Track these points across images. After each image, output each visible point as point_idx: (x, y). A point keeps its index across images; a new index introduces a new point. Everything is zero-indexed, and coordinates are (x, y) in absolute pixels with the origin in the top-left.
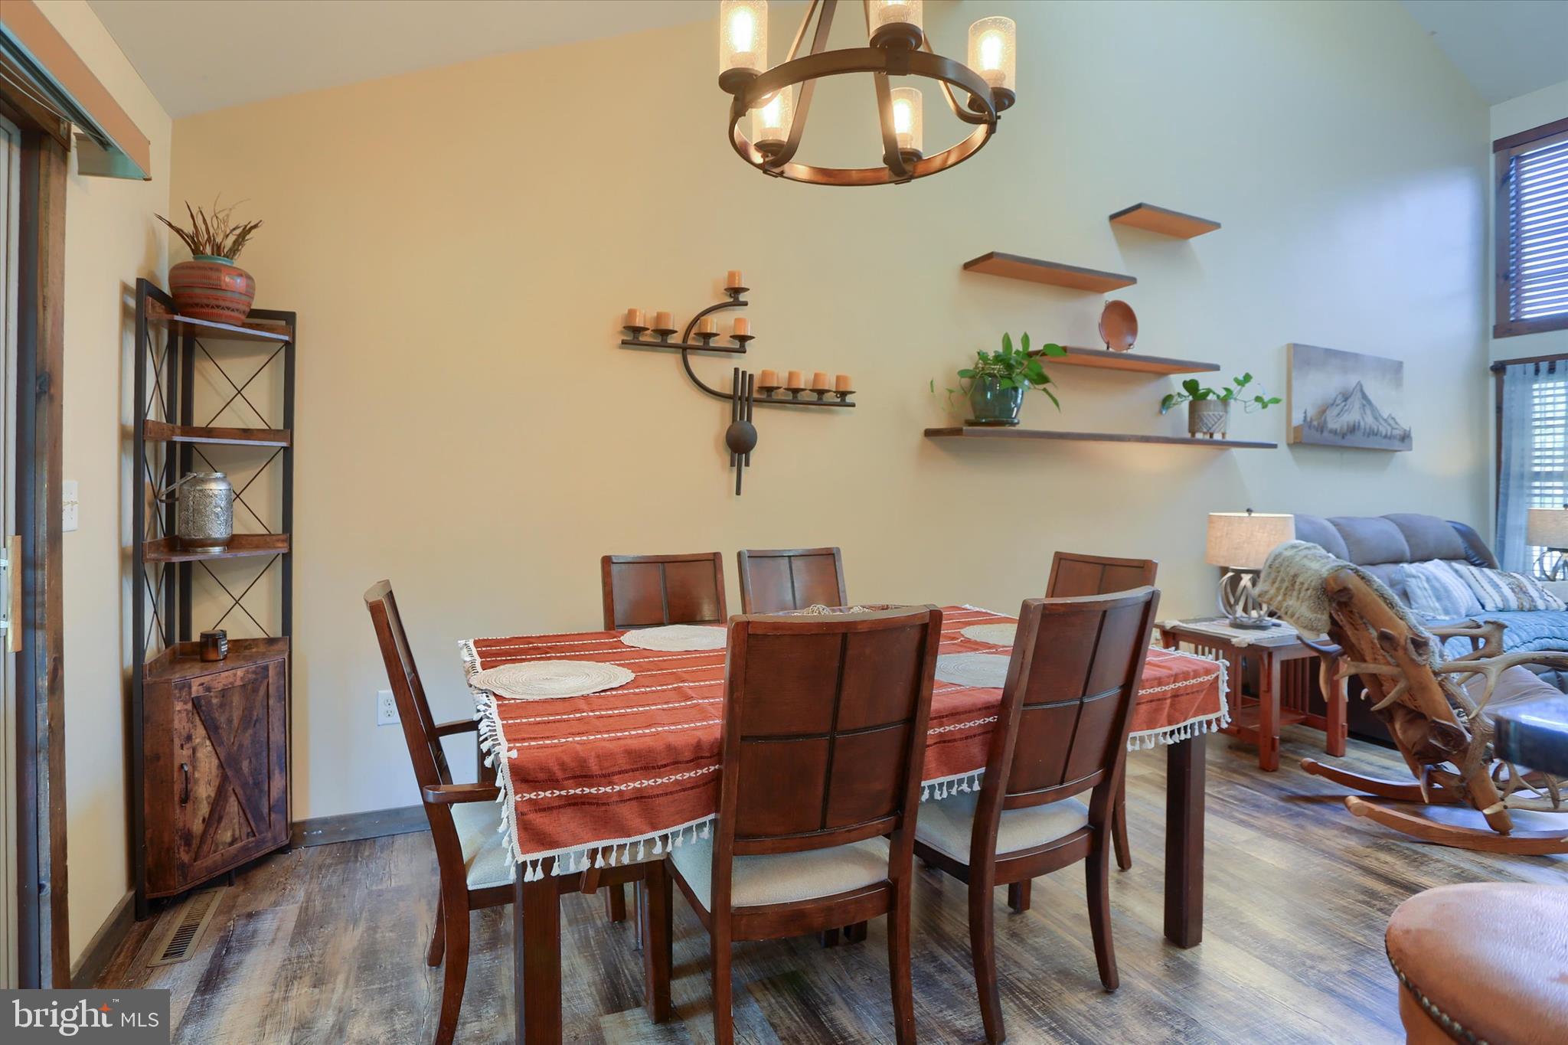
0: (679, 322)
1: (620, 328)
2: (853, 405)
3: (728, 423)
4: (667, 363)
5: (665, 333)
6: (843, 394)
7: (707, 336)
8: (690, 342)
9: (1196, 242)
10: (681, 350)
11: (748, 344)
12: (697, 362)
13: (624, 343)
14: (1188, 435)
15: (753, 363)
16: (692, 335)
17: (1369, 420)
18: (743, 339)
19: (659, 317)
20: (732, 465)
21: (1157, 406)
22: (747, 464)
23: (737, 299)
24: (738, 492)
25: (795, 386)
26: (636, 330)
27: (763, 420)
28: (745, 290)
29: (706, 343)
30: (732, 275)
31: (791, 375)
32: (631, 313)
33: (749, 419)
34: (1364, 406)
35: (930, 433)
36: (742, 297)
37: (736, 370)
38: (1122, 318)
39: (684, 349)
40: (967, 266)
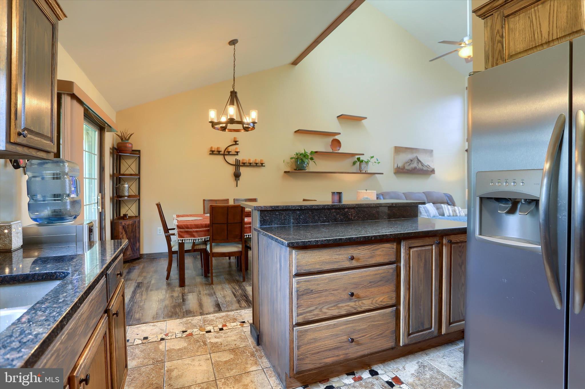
0: (222, 149)
1: (209, 150)
2: (265, 166)
3: (234, 170)
4: (221, 158)
5: (219, 152)
6: (262, 164)
7: (229, 152)
8: (226, 153)
11: (238, 153)
12: (227, 157)
13: (210, 154)
14: (359, 172)
15: (240, 157)
16: (226, 152)
17: (420, 166)
18: (237, 152)
19: (218, 148)
20: (235, 180)
21: (352, 164)
22: (239, 180)
23: (236, 143)
24: (237, 186)
25: (250, 162)
26: (213, 151)
27: (242, 170)
28: (238, 141)
30: (235, 138)
31: (249, 160)
32: (212, 148)
33: (239, 170)
34: (418, 162)
35: (285, 172)
36: (237, 143)
37: (236, 159)
38: (337, 143)
39: (224, 155)
40: (296, 132)
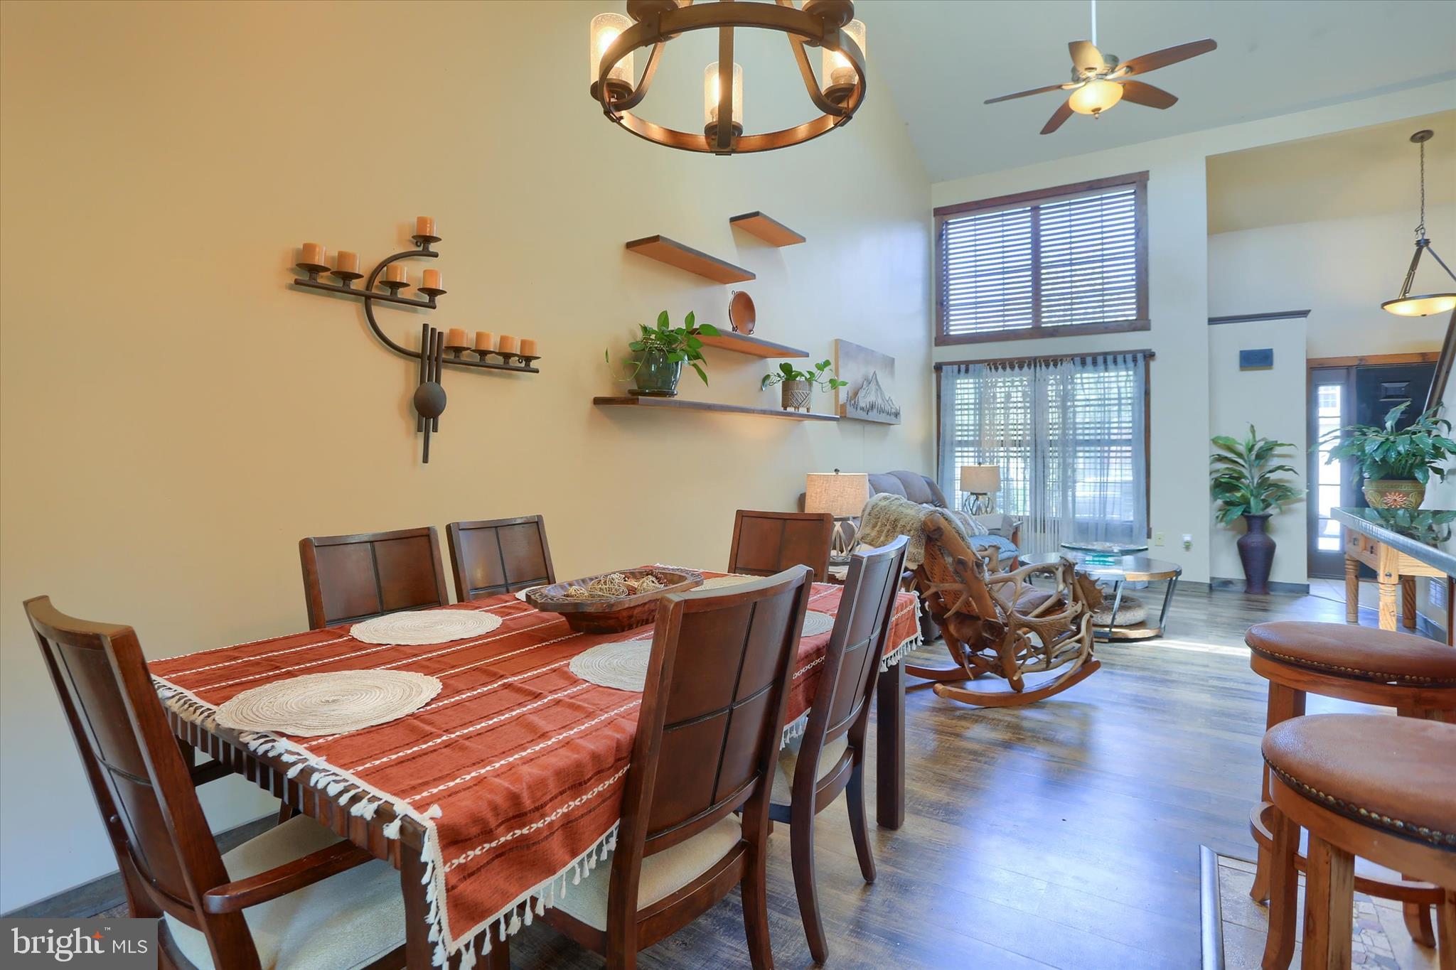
0: (363, 264)
1: (290, 264)
2: (537, 371)
3: (414, 385)
4: (345, 313)
5: (348, 277)
6: (528, 359)
7: (395, 286)
8: (374, 291)
9: (784, 250)
10: (364, 298)
11: (438, 299)
12: (383, 314)
13: (297, 282)
14: (782, 409)
15: (443, 319)
16: (376, 282)
17: (880, 401)
18: (433, 293)
19: (342, 256)
20: (419, 430)
21: (759, 384)
22: (435, 430)
23: (426, 248)
24: (425, 460)
25: (484, 347)
26: (314, 269)
27: (453, 382)
28: (437, 239)
29: (394, 293)
30: (422, 222)
31: (479, 336)
32: (309, 248)
33: (438, 380)
34: (877, 390)
35: (598, 401)
36: (433, 247)
37: (425, 326)
38: (744, 306)
39: (367, 299)
40: (630, 245)
